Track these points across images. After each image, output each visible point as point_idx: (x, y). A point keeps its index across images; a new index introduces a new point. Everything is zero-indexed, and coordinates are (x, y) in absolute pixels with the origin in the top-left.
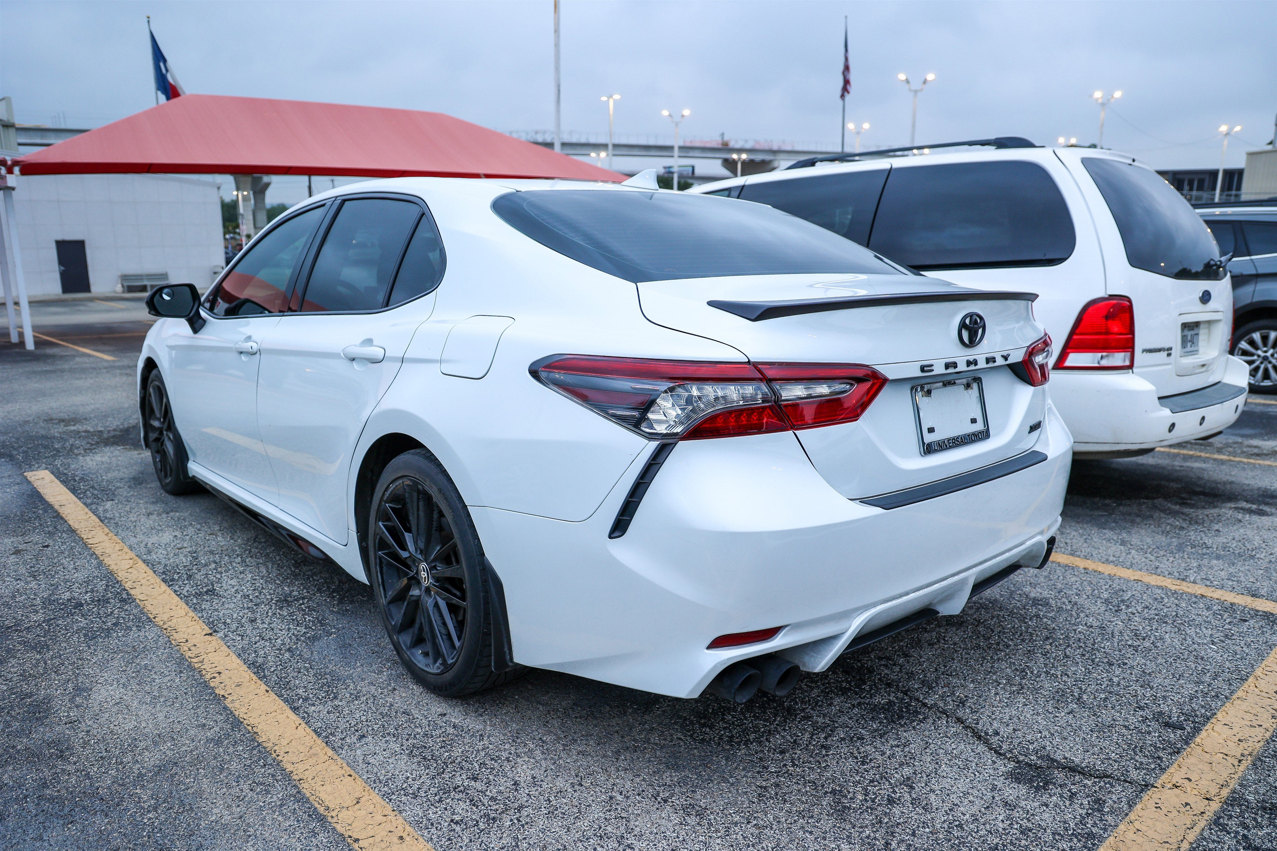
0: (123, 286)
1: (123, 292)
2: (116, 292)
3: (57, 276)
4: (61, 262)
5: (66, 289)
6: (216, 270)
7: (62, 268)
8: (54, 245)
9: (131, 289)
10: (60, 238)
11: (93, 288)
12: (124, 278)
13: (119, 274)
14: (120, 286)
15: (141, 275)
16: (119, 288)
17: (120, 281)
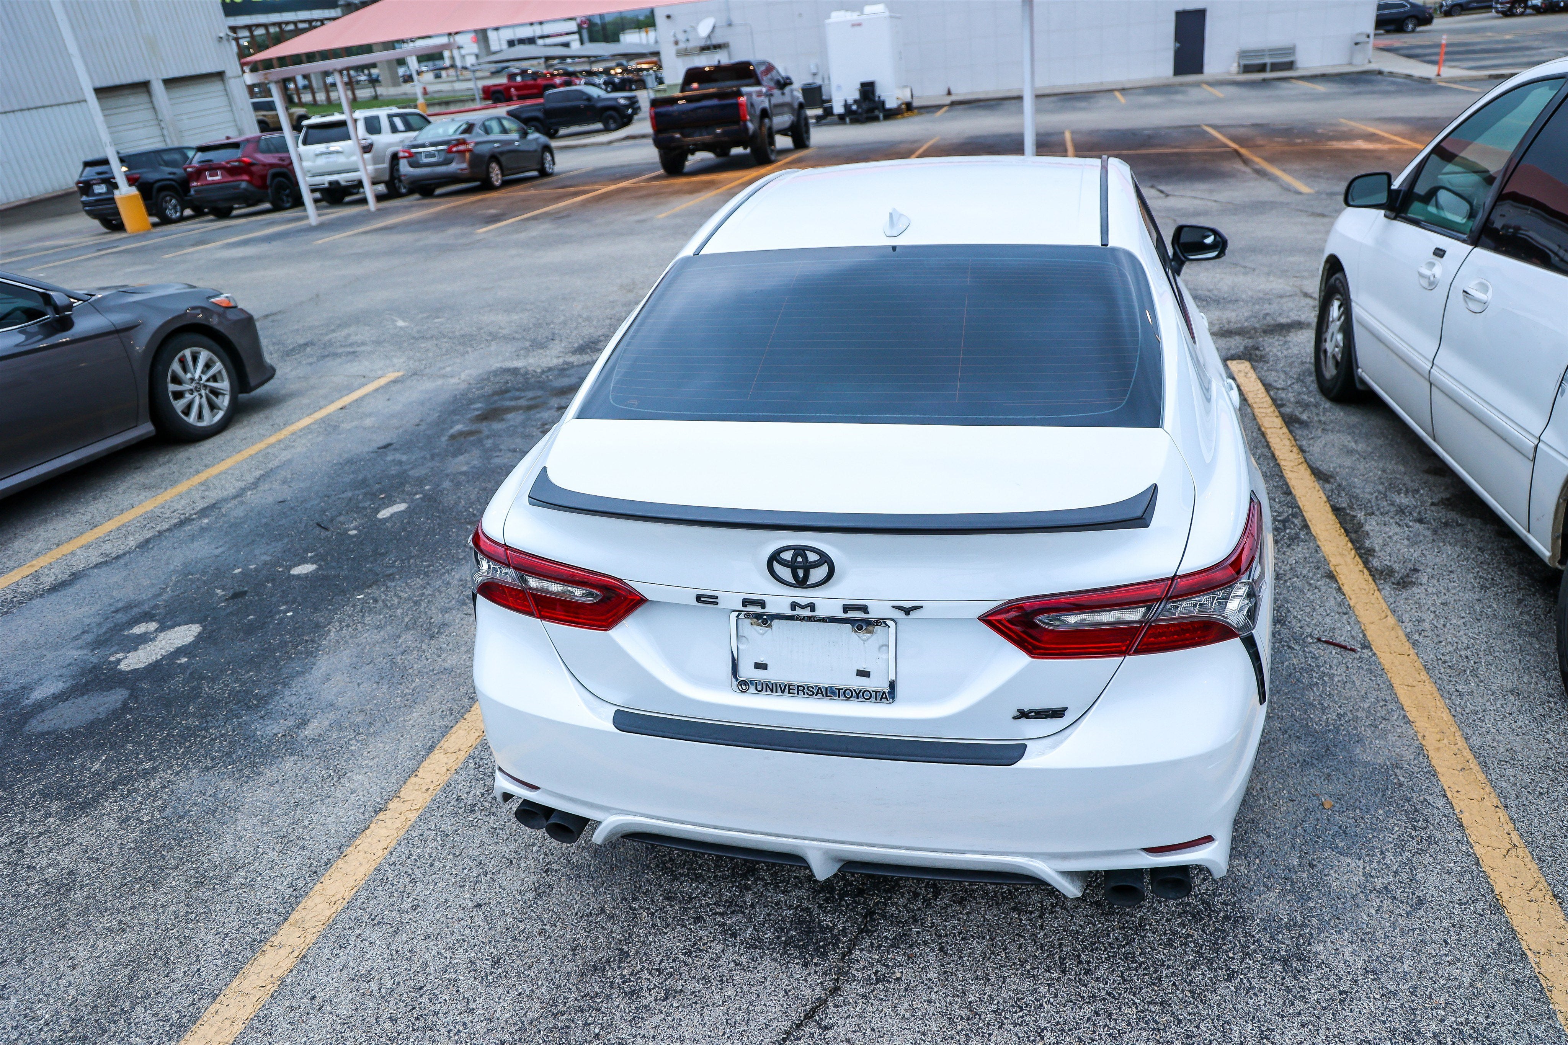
0: (1239, 66)
1: (1238, 73)
2: (1229, 73)
3: (1170, 56)
4: (1178, 38)
5: (1179, 70)
6: (1358, 40)
7: (1178, 45)
8: (1172, 18)
9: (1247, 69)
10: (1180, 8)
11: (1207, 69)
12: (1243, 54)
13: (1238, 49)
14: (1235, 65)
15: (1263, 51)
16: (1234, 68)
17: (1237, 59)
